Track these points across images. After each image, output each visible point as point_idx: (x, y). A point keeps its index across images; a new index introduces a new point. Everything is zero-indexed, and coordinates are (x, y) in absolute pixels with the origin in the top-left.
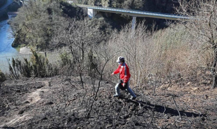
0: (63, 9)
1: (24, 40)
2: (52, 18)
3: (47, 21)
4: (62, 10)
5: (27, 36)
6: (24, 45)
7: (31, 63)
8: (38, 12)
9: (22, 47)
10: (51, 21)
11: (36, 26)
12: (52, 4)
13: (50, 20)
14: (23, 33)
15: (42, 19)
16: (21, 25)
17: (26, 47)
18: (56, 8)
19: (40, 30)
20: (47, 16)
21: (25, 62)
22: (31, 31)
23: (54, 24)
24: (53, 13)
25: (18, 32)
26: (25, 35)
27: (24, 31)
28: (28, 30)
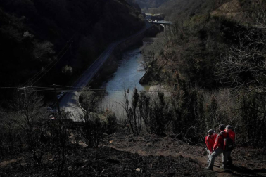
0: (225, 32)
1: (158, 76)
2: (204, 45)
3: (197, 48)
4: (223, 34)
5: (163, 71)
6: (157, 82)
7: (171, 105)
8: (185, 36)
9: (154, 84)
10: (203, 50)
11: (179, 56)
12: (208, 24)
13: (202, 48)
14: (158, 64)
15: (190, 45)
16: (157, 54)
17: (159, 85)
18: (214, 30)
19: (184, 62)
20: (198, 42)
21: (158, 102)
22: (170, 63)
23: (207, 55)
24: (209, 37)
25: (152, 64)
26: (161, 68)
27: (160, 63)
28: (165, 61)
